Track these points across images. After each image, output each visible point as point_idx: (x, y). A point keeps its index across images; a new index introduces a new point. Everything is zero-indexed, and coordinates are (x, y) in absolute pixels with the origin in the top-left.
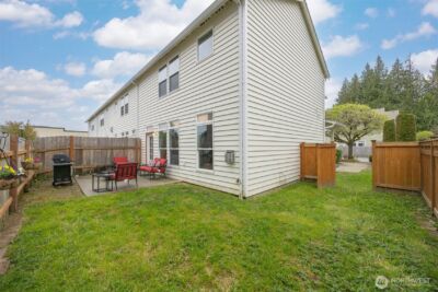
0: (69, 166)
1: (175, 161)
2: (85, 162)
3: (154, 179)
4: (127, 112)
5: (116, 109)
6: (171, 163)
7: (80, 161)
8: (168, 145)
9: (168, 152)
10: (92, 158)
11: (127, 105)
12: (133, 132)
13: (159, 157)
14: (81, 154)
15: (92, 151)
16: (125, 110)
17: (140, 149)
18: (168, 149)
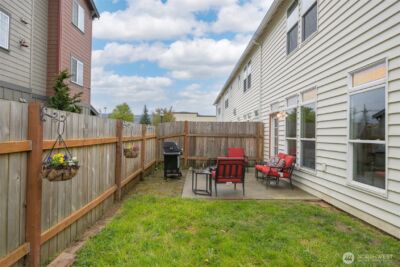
0: (176, 156)
1: (310, 161)
2: (198, 153)
3: (276, 187)
4: (249, 86)
5: (238, 85)
6: (304, 164)
7: (193, 151)
8: (299, 133)
9: (299, 145)
10: (205, 148)
11: (249, 77)
12: (256, 113)
13: (286, 152)
14: (195, 143)
15: (205, 139)
16: (247, 84)
17: (262, 138)
18: (299, 139)
